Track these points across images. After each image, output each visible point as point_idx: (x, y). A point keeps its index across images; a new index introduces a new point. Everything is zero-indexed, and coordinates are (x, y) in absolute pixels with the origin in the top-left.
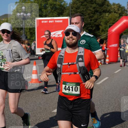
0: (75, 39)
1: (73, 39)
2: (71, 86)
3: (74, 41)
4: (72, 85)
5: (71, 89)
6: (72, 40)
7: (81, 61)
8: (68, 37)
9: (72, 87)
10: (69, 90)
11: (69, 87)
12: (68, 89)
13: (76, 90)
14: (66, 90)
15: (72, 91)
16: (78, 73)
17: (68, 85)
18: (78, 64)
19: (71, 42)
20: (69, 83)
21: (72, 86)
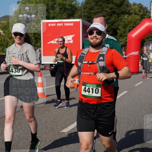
0: (100, 38)
2: (91, 88)
3: (98, 40)
4: (93, 86)
5: (91, 90)
6: (96, 39)
8: (92, 36)
9: (93, 89)
10: (89, 92)
11: (89, 89)
13: (97, 92)
14: (85, 92)
15: (93, 93)
17: (88, 86)
19: (95, 42)
20: (89, 84)
21: (92, 88)
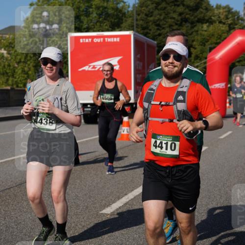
0: (178, 66)
1: (175, 67)
2: (164, 142)
3: (176, 69)
4: (167, 139)
5: (164, 146)
6: (172, 67)
7: (181, 101)
8: (167, 62)
9: (167, 144)
10: (162, 148)
11: (161, 143)
12: (160, 146)
13: (173, 149)
14: (156, 148)
15: (167, 149)
16: (175, 120)
19: (172, 71)
20: (161, 137)
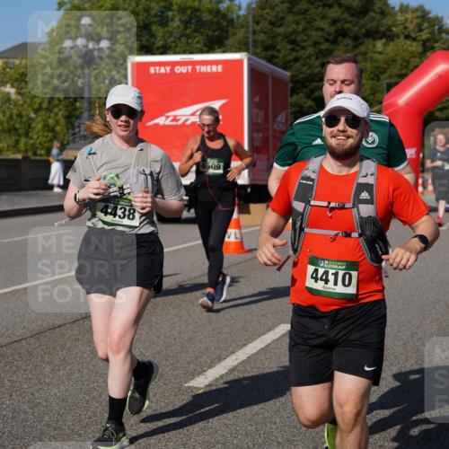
0: (354, 136)
1: (348, 137)
2: (331, 271)
4: (336, 267)
5: (331, 278)
6: (343, 138)
7: (365, 202)
8: (335, 129)
9: (336, 275)
10: (327, 281)
11: (326, 273)
12: (324, 278)
13: (347, 283)
14: (316, 282)
15: (336, 284)
16: (355, 235)
17: (323, 267)
18: (358, 210)
19: (343, 145)
20: (326, 262)
21: (334, 271)
